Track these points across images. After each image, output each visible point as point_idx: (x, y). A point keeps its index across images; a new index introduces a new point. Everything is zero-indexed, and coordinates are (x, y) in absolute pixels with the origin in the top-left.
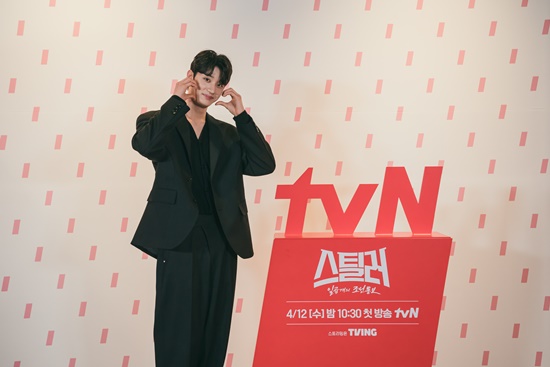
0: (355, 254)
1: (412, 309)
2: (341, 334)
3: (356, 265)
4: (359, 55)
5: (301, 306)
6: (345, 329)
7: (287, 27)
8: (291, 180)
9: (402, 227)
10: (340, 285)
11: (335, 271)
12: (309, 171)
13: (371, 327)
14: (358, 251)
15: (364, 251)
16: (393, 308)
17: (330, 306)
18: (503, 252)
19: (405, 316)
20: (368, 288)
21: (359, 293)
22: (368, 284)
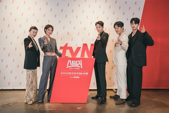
1: (87, 73)
2: (72, 77)
3: (75, 63)
4: (81, 22)
5: (64, 72)
6: (73, 76)
7: (66, 16)
8: (63, 46)
10: (72, 67)
11: (71, 65)
13: (78, 76)
14: (76, 60)
16: (83, 72)
17: (70, 72)
19: (85, 74)
21: (76, 69)
22: (78, 67)
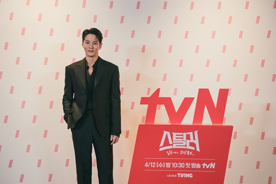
0: (182, 134)
1: (212, 164)
2: (174, 176)
3: (182, 140)
4: (187, 32)
5: (152, 161)
6: (176, 173)
7: (149, 18)
8: (148, 95)
9: (207, 120)
10: (173, 150)
11: (171, 142)
12: (158, 90)
13: (190, 173)
14: (183, 132)
15: (186, 132)
16: (201, 163)
17: (168, 161)
18: (263, 138)
19: (208, 167)
20: (188, 152)
21: (183, 154)
22: (188, 150)
